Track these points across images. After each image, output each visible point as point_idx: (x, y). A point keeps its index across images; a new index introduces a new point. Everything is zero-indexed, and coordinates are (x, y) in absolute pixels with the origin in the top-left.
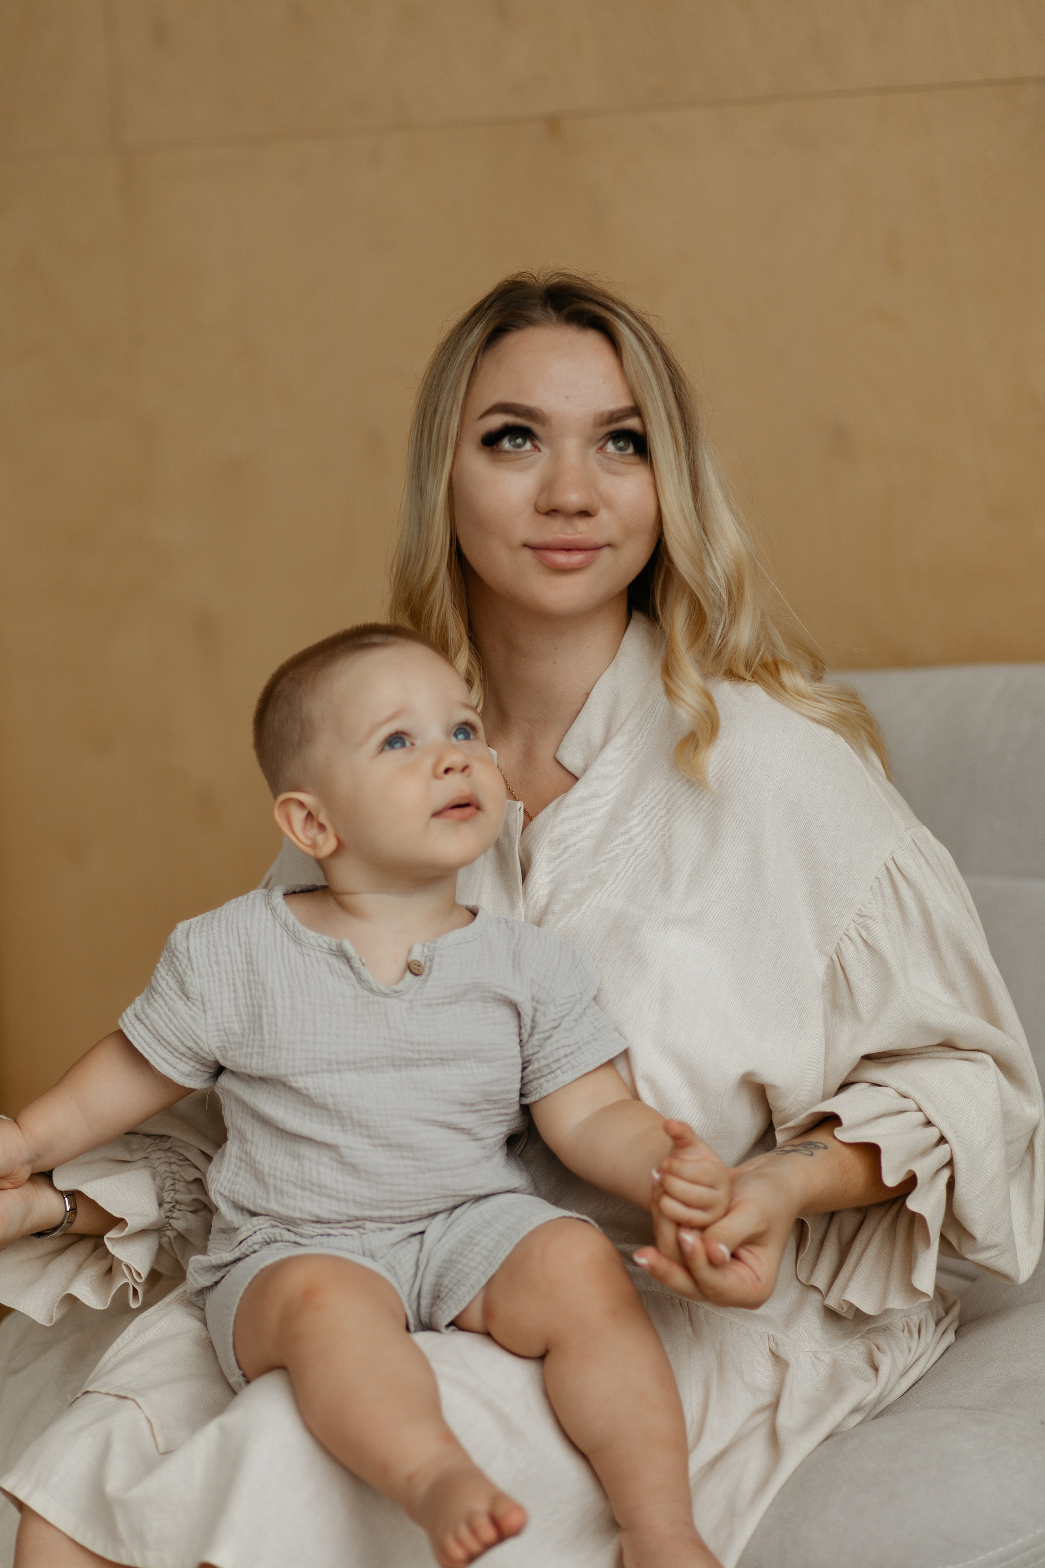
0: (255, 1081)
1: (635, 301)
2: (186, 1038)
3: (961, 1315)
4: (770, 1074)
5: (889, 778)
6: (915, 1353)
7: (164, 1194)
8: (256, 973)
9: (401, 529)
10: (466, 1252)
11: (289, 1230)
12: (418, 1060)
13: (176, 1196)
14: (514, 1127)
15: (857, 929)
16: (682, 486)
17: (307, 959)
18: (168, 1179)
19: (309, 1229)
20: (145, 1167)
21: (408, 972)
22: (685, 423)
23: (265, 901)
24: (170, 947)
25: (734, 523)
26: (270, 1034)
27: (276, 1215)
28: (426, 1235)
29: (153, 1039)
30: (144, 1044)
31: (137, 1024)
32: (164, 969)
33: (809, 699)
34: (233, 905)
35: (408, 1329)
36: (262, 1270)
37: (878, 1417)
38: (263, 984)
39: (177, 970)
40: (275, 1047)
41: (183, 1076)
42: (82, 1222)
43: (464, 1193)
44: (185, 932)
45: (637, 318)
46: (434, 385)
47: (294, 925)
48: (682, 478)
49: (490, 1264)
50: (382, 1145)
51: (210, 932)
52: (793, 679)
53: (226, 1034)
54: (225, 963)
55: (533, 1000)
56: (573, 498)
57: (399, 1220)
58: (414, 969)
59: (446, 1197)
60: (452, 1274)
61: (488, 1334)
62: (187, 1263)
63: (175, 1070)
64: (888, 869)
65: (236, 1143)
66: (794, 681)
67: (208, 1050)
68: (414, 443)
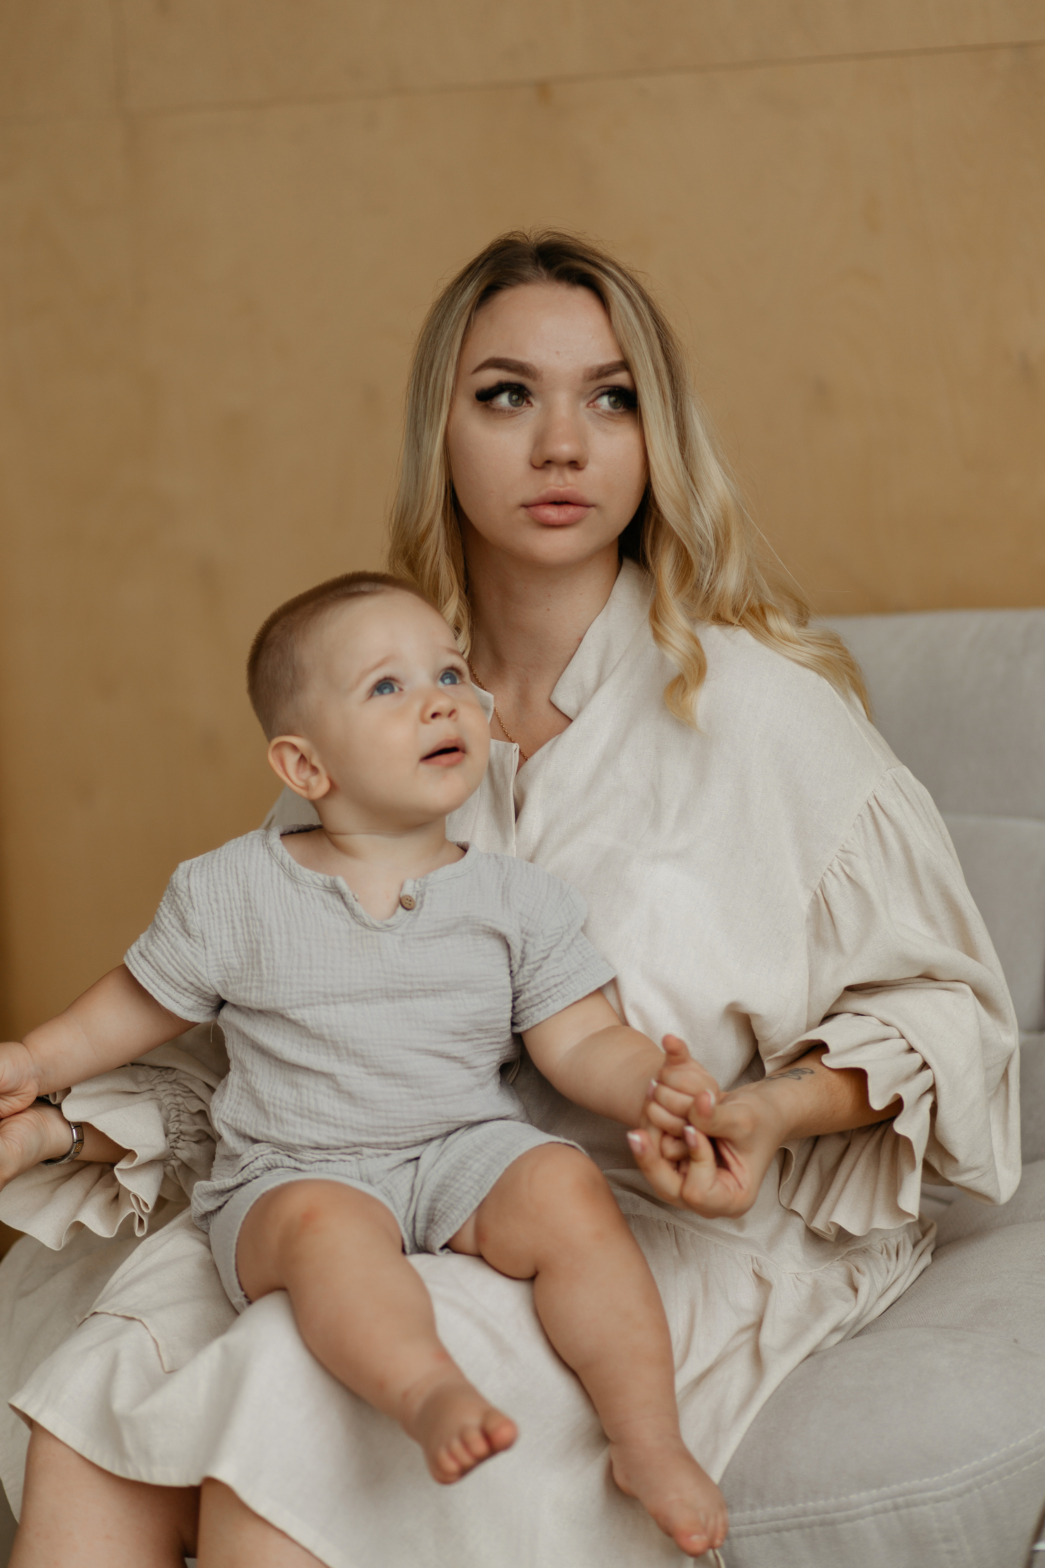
0: (254, 1014)
1: (622, 259)
2: (188, 974)
3: (937, 1237)
4: (755, 1004)
5: (870, 719)
6: (893, 1274)
7: (169, 1125)
8: (254, 910)
9: (400, 481)
10: (458, 1177)
11: (289, 1157)
12: (411, 991)
13: (181, 1127)
14: (506, 1054)
15: (840, 864)
16: (669, 436)
17: (303, 896)
18: (173, 1110)
19: (308, 1155)
20: (151, 1099)
21: (400, 906)
22: (672, 376)
23: (263, 841)
24: (172, 886)
25: (721, 472)
26: (268, 968)
27: (276, 1142)
28: (421, 1161)
29: (157, 975)
30: (148, 980)
31: (141, 961)
32: (166, 907)
33: (794, 643)
34: (232, 845)
35: (404, 1251)
36: (263, 1195)
37: (857, 1336)
38: (260, 921)
39: (179, 908)
40: (273, 981)
41: (186, 1010)
42: (89, 1151)
43: (457, 1119)
44: (186, 872)
45: (625, 275)
46: (430, 341)
47: (290, 864)
48: (669, 429)
49: (481, 1188)
50: (377, 1074)
51: (210, 871)
52: (778, 623)
53: (226, 969)
54: (224, 901)
55: (522, 932)
56: (565, 449)
57: (395, 1146)
58: (405, 904)
59: (440, 1123)
60: (446, 1198)
61: (480, 1256)
62: (191, 1190)
63: (178, 1004)
64: (870, 806)
65: (238, 1073)
66: (780, 625)
67: (209, 985)
68: (411, 397)
